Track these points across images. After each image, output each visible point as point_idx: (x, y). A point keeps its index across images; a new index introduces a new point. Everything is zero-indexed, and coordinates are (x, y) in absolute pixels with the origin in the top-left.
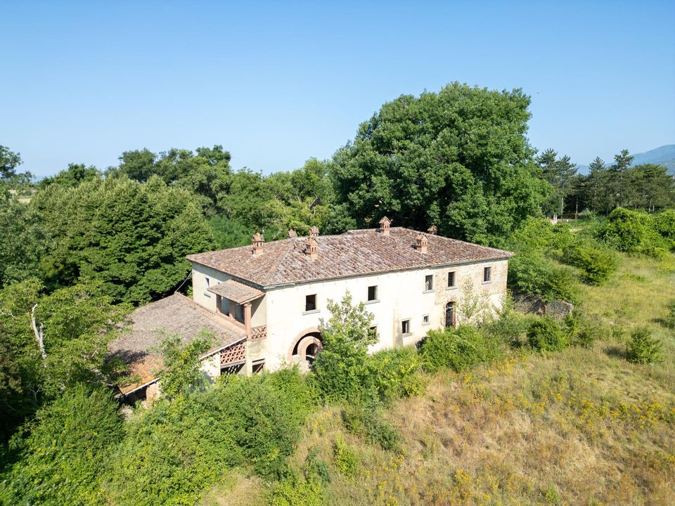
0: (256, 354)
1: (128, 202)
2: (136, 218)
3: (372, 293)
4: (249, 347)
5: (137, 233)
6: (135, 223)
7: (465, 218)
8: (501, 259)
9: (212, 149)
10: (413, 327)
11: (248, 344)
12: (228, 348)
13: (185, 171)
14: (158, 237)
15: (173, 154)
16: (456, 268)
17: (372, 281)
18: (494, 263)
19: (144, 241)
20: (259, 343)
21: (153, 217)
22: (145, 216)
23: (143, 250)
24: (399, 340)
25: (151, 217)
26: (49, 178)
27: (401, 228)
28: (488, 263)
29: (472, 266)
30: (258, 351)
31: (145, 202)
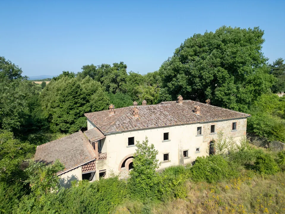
0: (101, 167)
1: (71, 88)
2: (74, 95)
3: (166, 136)
4: (97, 163)
5: (75, 101)
6: (74, 97)
7: (224, 96)
8: (242, 118)
9: (119, 64)
10: (189, 154)
11: (97, 162)
12: (86, 164)
13: (107, 73)
14: (84, 103)
15: (103, 66)
16: (216, 123)
17: (166, 130)
18: (239, 120)
19: (78, 105)
20: (103, 162)
21: (82, 94)
22: (78, 94)
23: (77, 109)
24: (181, 161)
25: (81, 94)
26: (55, 77)
27: (190, 101)
28: (235, 120)
29: (225, 122)
30: (102, 166)
31: (79, 88)
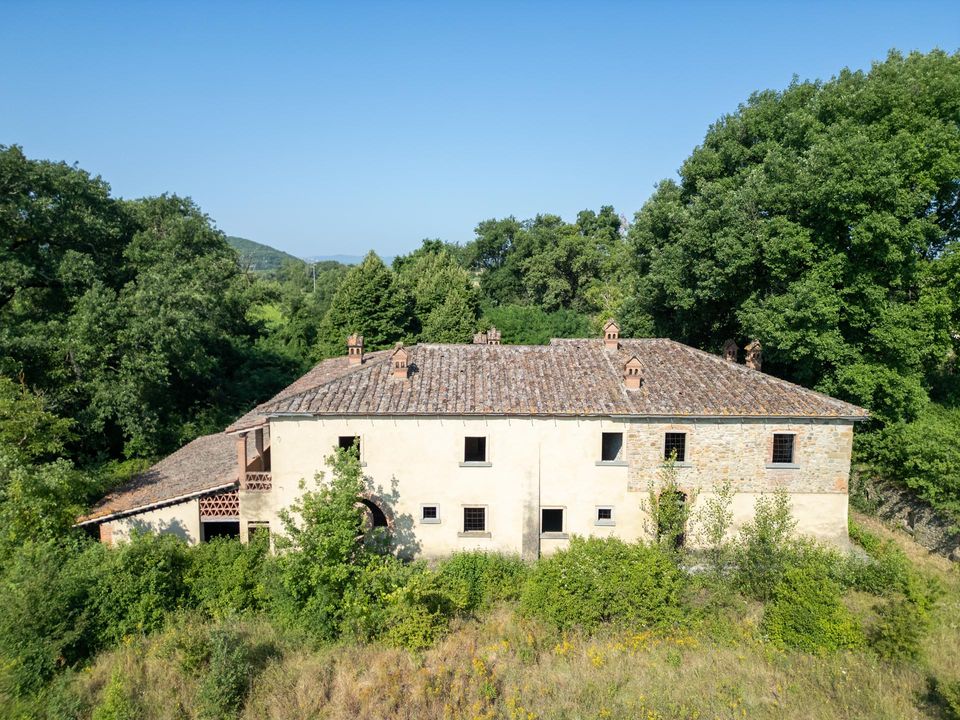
0: (254, 513)
1: (362, 286)
2: (370, 306)
3: (475, 450)
4: (243, 499)
6: (369, 313)
7: (783, 330)
9: (597, 213)
10: (569, 523)
11: (241, 494)
12: (212, 494)
15: (539, 221)
16: (691, 426)
17: (475, 429)
18: (807, 427)
20: (259, 497)
21: (393, 307)
22: (382, 304)
24: (532, 542)
25: (390, 306)
28: (785, 426)
29: (737, 426)
30: (258, 508)
